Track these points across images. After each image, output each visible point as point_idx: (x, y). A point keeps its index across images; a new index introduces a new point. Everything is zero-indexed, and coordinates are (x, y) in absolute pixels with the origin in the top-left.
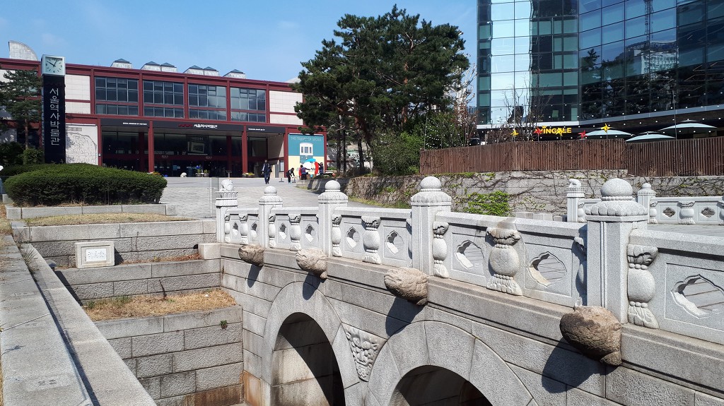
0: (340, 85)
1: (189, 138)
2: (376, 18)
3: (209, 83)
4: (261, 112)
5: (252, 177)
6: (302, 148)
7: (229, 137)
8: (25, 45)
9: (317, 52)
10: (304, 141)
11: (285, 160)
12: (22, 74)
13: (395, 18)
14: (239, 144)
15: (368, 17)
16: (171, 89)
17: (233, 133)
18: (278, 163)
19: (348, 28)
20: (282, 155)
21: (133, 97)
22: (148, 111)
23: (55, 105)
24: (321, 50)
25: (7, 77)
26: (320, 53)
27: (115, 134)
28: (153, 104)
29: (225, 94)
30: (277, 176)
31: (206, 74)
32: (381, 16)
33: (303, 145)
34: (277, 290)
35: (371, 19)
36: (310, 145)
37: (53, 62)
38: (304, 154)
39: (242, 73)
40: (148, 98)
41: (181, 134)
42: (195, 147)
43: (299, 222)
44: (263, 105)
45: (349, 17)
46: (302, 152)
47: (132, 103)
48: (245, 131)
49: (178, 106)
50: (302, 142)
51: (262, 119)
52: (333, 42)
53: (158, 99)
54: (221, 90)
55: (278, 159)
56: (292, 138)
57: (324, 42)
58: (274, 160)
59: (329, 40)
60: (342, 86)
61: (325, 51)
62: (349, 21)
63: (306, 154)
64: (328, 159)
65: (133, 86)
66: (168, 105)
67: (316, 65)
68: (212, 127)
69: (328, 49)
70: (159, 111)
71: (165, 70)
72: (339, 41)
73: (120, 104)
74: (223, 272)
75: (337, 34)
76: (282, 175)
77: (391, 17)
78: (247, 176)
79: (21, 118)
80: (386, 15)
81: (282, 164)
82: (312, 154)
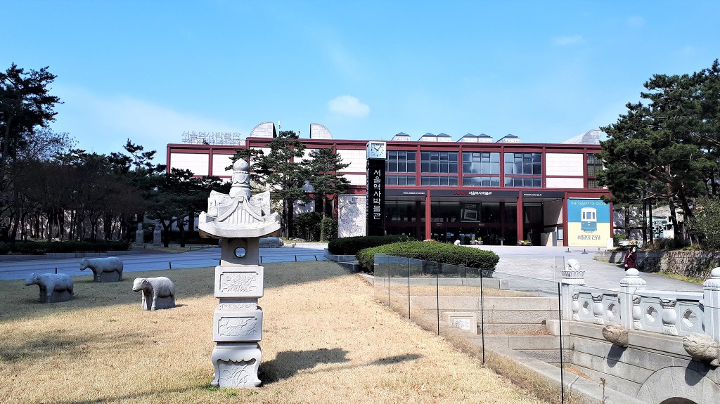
0: (654, 152)
1: (462, 205)
2: (691, 75)
3: (483, 150)
4: (536, 176)
5: (528, 245)
6: (584, 213)
7: (502, 204)
8: (323, 126)
9: (620, 116)
10: (586, 206)
11: (564, 227)
12: (323, 152)
13: (716, 74)
14: (514, 210)
15: (680, 74)
16: (446, 158)
17: (506, 200)
18: (556, 230)
19: (657, 88)
20: (560, 221)
21: (412, 168)
22: (425, 180)
23: (378, 184)
24: (627, 114)
25: (311, 156)
26: (624, 117)
27: (395, 203)
28: (429, 174)
29: (498, 160)
30: (555, 244)
31: (480, 142)
32: (698, 72)
33: (585, 210)
34: (648, 373)
35: (685, 76)
36: (593, 210)
37: (377, 147)
38: (586, 220)
39: (517, 137)
40: (425, 168)
41: (455, 201)
42: (468, 214)
43: (674, 305)
44: (539, 169)
45: (659, 77)
46: (584, 218)
47: (410, 173)
48: (520, 197)
49: (453, 174)
50: (583, 207)
51: (538, 183)
52: (640, 105)
53: (434, 168)
54: (495, 156)
55: (555, 226)
56: (572, 203)
57: (629, 106)
58: (552, 227)
59: (634, 102)
60: (657, 153)
61: (631, 115)
62: (659, 81)
63: (589, 220)
64: (615, 225)
65: (412, 157)
66: (443, 174)
67: (619, 130)
68: (487, 194)
69: (634, 112)
70: (434, 180)
71: (441, 140)
72: (647, 103)
73: (400, 175)
74: (573, 349)
75: (645, 96)
76: (560, 243)
77: (711, 73)
78: (522, 245)
79: (321, 191)
80: (704, 71)
81: (561, 232)
82: (595, 220)
